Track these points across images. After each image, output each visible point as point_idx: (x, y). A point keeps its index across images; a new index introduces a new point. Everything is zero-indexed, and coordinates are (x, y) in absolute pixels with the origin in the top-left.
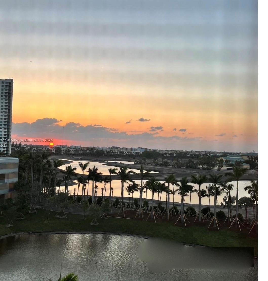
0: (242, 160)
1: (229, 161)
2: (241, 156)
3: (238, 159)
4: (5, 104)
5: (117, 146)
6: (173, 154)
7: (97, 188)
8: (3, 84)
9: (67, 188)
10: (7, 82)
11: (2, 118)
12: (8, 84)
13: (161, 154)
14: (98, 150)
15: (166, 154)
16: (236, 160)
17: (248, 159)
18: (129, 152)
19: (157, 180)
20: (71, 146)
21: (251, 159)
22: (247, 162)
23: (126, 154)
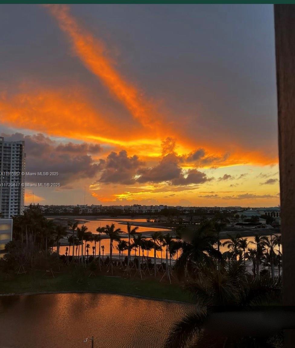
0: (258, 215)
1: (246, 216)
2: (258, 211)
3: (255, 214)
4: (16, 165)
5: (138, 205)
6: (193, 211)
7: (89, 247)
8: (14, 147)
9: (58, 249)
10: (18, 145)
11: (13, 180)
12: (19, 146)
13: (181, 211)
14: (115, 209)
15: (185, 211)
16: (251, 215)
17: (264, 214)
18: (148, 210)
19: (145, 237)
20: (91, 206)
21: (267, 214)
22: (263, 217)
23: (144, 212)
